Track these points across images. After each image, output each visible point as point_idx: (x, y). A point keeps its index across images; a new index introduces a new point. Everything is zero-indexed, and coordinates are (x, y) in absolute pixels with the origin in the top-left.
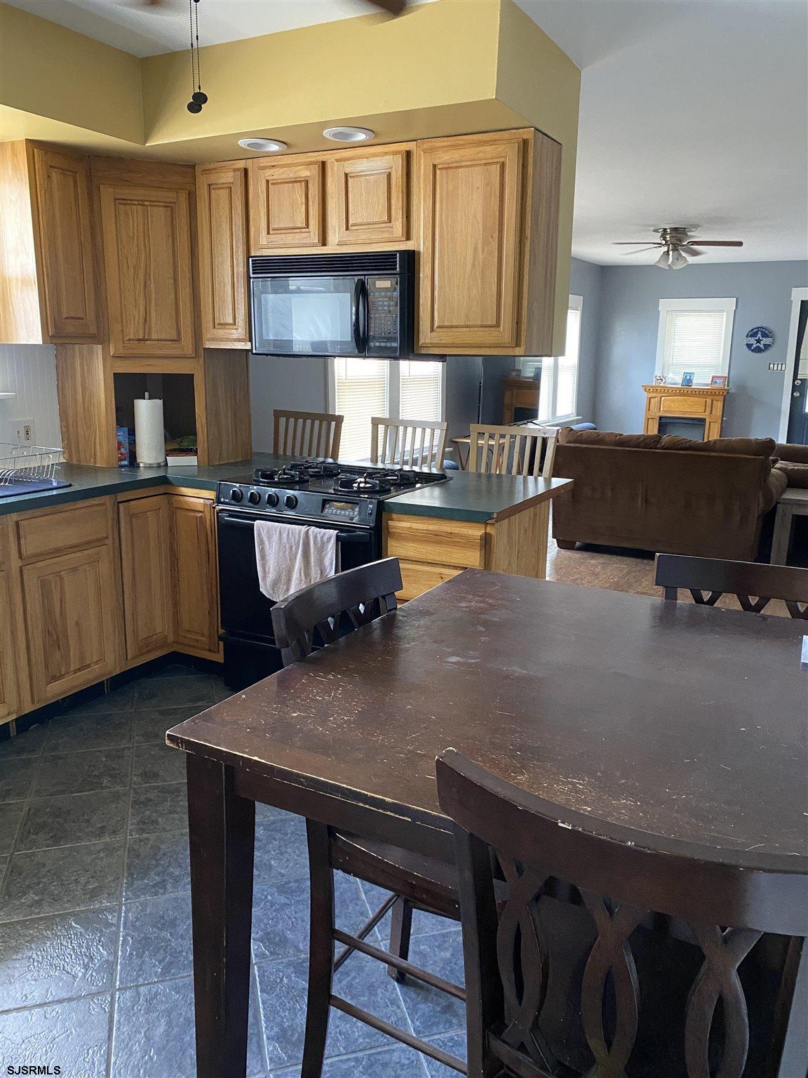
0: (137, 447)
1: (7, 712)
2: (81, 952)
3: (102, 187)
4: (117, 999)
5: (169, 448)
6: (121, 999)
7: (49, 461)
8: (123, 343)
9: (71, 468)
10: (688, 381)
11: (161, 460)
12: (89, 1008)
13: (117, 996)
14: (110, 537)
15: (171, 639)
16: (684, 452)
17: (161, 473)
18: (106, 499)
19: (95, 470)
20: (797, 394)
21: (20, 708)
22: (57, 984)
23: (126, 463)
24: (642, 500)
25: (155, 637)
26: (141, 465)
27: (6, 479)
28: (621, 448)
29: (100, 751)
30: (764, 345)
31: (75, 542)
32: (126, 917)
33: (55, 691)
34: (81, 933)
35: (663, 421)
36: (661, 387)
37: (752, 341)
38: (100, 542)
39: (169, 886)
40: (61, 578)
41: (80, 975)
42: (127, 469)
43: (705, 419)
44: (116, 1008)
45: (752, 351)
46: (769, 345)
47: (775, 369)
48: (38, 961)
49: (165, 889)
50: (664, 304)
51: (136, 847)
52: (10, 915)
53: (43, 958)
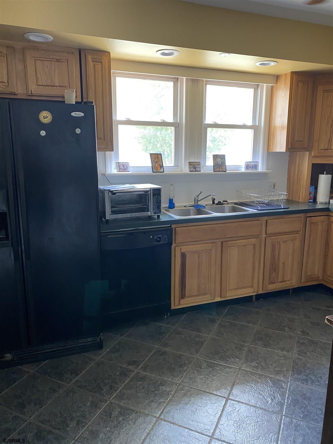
0: (317, 195)
1: (253, 291)
2: (271, 393)
3: (319, 86)
4: (283, 419)
5: (331, 196)
6: (285, 419)
7: (281, 198)
8: (318, 151)
9: (289, 201)
11: (327, 201)
12: (272, 417)
13: (283, 418)
14: (302, 231)
15: (321, 278)
17: (326, 206)
18: (302, 215)
19: (298, 203)
21: (258, 291)
22: (261, 402)
23: (312, 201)
25: (314, 275)
26: (318, 202)
27: (265, 203)
29: (286, 317)
31: (287, 231)
32: (290, 388)
33: (272, 288)
34: (271, 385)
38: (297, 232)
39: (309, 383)
40: (280, 244)
41: (270, 402)
42: (312, 203)
44: (283, 422)
48: (255, 389)
49: (307, 382)
51: (297, 361)
52: (247, 367)
53: (257, 389)
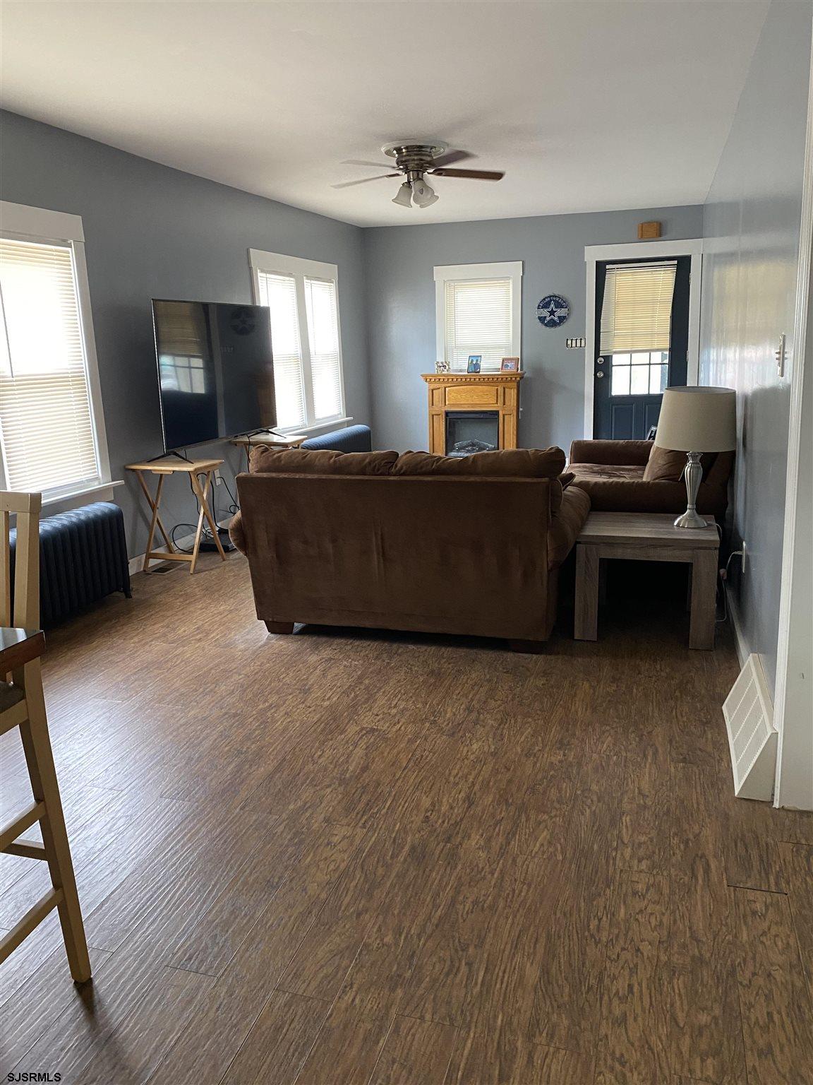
10: (475, 367)
16: (429, 479)
20: (600, 375)
24: (378, 554)
28: (337, 477)
30: (559, 317)
35: (451, 416)
36: (444, 375)
37: (545, 313)
43: (498, 412)
45: (546, 325)
46: (564, 317)
47: (574, 345)
50: (441, 274)
